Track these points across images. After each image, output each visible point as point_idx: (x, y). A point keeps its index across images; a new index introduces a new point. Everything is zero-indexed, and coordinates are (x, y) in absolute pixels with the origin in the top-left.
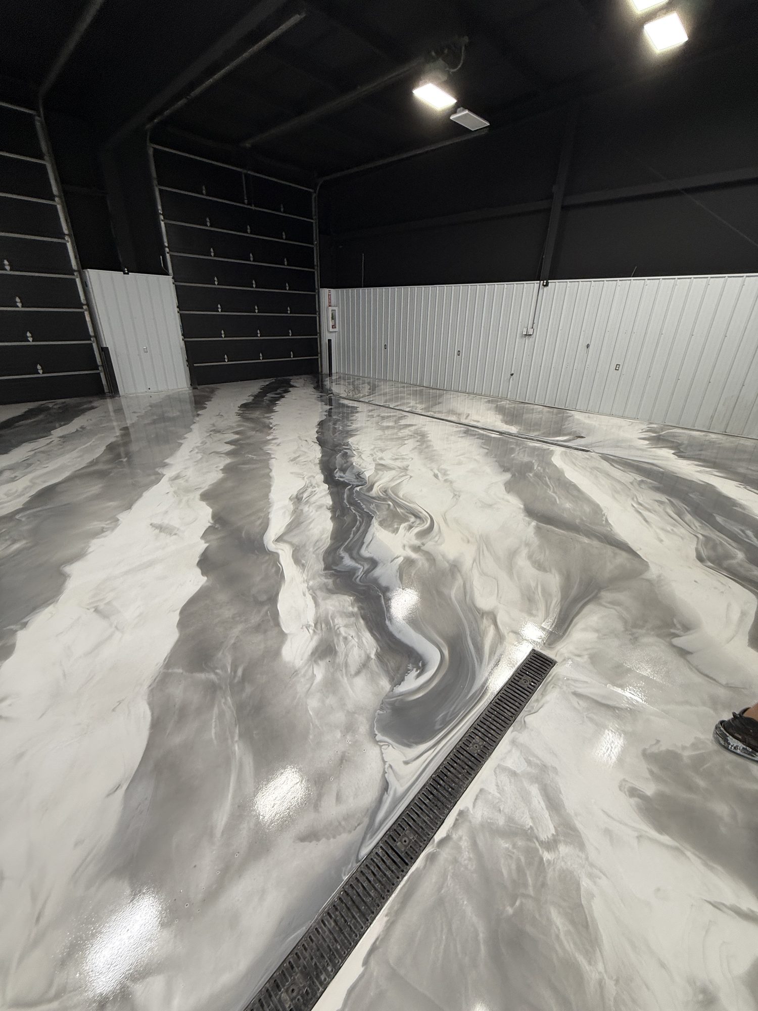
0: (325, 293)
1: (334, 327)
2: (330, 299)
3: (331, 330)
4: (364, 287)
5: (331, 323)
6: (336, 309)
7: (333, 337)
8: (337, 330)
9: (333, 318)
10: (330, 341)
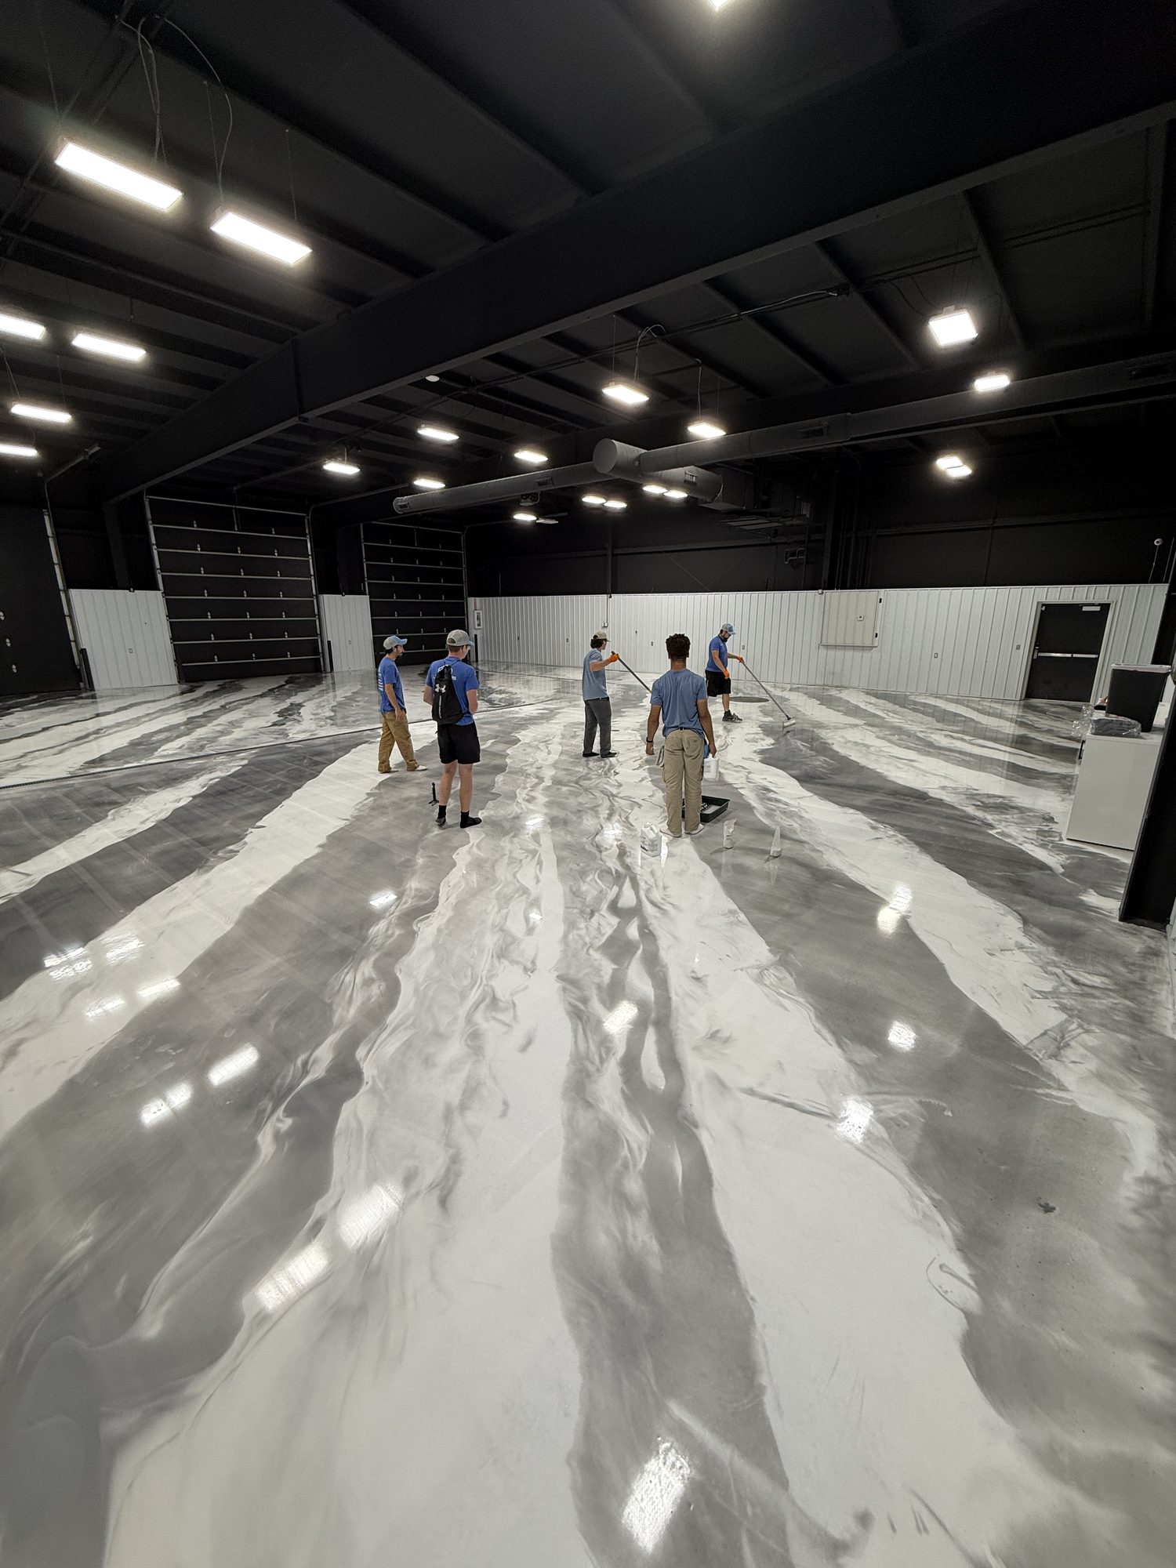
0: (471, 600)
1: (479, 625)
2: (475, 604)
3: (477, 627)
4: (502, 596)
5: (477, 622)
6: (481, 612)
7: (479, 633)
8: (481, 627)
9: (478, 618)
10: (476, 636)
